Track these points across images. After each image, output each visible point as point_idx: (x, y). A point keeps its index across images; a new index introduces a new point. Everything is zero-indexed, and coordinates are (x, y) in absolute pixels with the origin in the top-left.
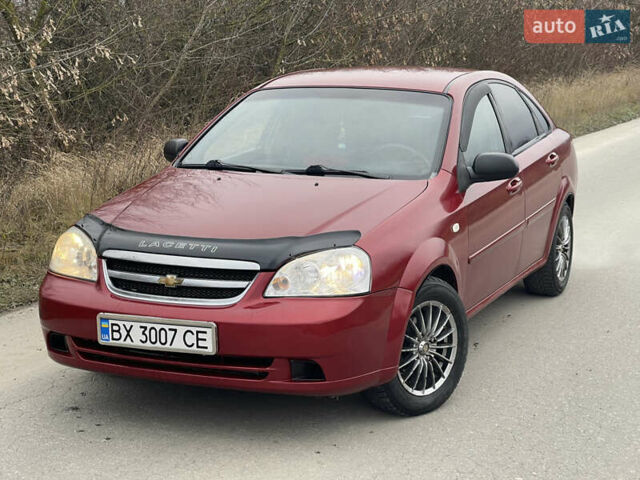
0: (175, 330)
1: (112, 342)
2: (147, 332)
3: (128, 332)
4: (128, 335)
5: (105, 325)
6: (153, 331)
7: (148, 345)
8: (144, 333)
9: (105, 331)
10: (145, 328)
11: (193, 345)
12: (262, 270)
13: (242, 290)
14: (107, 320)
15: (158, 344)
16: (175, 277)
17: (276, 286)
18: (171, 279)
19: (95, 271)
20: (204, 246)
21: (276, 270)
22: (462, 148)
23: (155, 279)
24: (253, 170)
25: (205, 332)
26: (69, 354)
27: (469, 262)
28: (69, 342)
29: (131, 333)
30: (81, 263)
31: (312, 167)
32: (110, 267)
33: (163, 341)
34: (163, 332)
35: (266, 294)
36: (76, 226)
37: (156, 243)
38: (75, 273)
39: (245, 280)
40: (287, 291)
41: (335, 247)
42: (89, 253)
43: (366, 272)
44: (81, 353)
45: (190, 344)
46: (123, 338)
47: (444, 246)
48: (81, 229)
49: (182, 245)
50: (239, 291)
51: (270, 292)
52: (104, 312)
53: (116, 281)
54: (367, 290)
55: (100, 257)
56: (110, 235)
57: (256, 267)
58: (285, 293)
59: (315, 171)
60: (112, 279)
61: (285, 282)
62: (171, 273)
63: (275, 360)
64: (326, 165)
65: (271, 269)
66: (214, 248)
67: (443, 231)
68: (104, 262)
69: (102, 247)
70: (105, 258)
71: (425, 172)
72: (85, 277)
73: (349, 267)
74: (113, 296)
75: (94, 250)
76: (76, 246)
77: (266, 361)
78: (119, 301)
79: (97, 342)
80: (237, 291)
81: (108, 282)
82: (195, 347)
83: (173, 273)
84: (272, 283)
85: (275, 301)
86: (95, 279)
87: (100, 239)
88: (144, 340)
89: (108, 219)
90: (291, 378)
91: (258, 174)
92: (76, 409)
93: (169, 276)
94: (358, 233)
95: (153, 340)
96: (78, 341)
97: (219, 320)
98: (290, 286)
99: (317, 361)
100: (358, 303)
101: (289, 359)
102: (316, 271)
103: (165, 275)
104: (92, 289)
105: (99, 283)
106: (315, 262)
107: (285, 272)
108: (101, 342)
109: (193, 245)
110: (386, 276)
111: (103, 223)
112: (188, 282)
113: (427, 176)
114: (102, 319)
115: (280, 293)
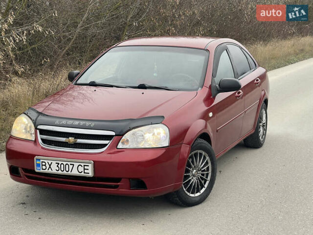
0: (73, 165)
1: (42, 171)
2: (59, 166)
3: (50, 165)
4: (50, 167)
5: (38, 162)
6: (62, 165)
7: (60, 172)
8: (57, 166)
9: (38, 165)
10: (58, 164)
11: (82, 172)
12: (116, 135)
13: (106, 145)
14: (39, 160)
15: (65, 172)
16: (73, 138)
17: (123, 143)
18: (71, 139)
19: (34, 135)
20: (88, 124)
21: (123, 135)
22: (214, 76)
23: (63, 139)
24: (112, 86)
25: (88, 166)
26: (20, 177)
27: (217, 132)
28: (20, 170)
29: (51, 166)
30: (27, 132)
31: (140, 85)
32: (40, 134)
33: (67, 170)
34: (67, 166)
35: (118, 147)
36: (24, 113)
37: (64, 122)
38: (23, 136)
39: (108, 140)
40: (128, 146)
41: (152, 124)
42: (30, 127)
43: (167, 136)
44: (26, 176)
45: (80, 171)
46: (47, 169)
47: (205, 124)
48: (27, 115)
49: (77, 123)
50: (105, 145)
51: (120, 146)
52: (38, 156)
53: (44, 141)
54: (167, 145)
55: (36, 129)
56: (41, 118)
57: (113, 133)
58: (127, 147)
59: (142, 87)
60: (42, 139)
61: (127, 141)
62: (71, 137)
63: (123, 179)
64: (148, 84)
65: (120, 135)
66: (93, 124)
67: (205, 116)
68: (38, 131)
69: (37, 124)
70: (38, 129)
71: (196, 87)
72: (29, 139)
73: (159, 134)
74: (42, 148)
75: (33, 125)
76: (24, 123)
77: (118, 180)
78: (46, 150)
79: (34, 170)
80: (104, 145)
81: (40, 141)
82: (83, 173)
83: (73, 137)
84: (121, 141)
85: (122, 150)
86: (34, 140)
87: (36, 119)
88: (58, 169)
89: (40, 110)
90: (130, 188)
91: (114, 88)
92: (24, 203)
93: (70, 138)
94: (163, 117)
95: (62, 170)
96: (25, 170)
97: (94, 160)
98: (130, 143)
99: (143, 179)
100: (163, 151)
101: (129, 179)
102: (143, 136)
103: (68, 137)
104: (32, 145)
105: (36, 141)
106: (142, 131)
107: (127, 136)
108: (36, 171)
109: (82, 123)
110: (177, 138)
111: (38, 112)
112: (79, 141)
113: (197, 90)
114: (37, 159)
115: (125, 147)
